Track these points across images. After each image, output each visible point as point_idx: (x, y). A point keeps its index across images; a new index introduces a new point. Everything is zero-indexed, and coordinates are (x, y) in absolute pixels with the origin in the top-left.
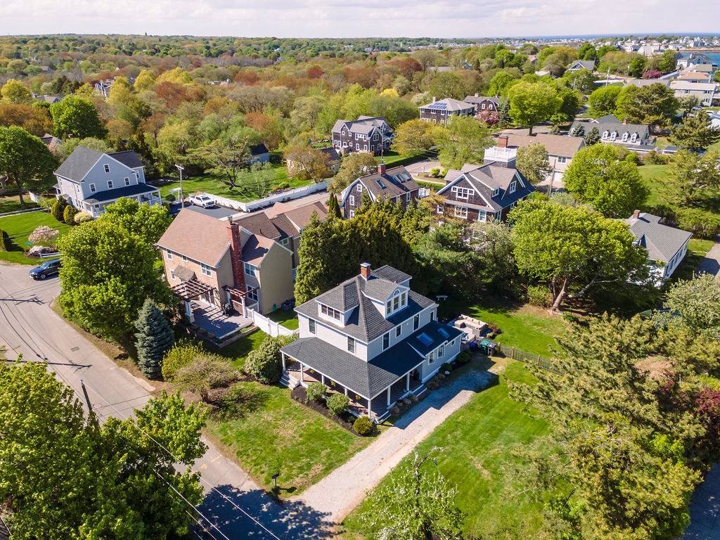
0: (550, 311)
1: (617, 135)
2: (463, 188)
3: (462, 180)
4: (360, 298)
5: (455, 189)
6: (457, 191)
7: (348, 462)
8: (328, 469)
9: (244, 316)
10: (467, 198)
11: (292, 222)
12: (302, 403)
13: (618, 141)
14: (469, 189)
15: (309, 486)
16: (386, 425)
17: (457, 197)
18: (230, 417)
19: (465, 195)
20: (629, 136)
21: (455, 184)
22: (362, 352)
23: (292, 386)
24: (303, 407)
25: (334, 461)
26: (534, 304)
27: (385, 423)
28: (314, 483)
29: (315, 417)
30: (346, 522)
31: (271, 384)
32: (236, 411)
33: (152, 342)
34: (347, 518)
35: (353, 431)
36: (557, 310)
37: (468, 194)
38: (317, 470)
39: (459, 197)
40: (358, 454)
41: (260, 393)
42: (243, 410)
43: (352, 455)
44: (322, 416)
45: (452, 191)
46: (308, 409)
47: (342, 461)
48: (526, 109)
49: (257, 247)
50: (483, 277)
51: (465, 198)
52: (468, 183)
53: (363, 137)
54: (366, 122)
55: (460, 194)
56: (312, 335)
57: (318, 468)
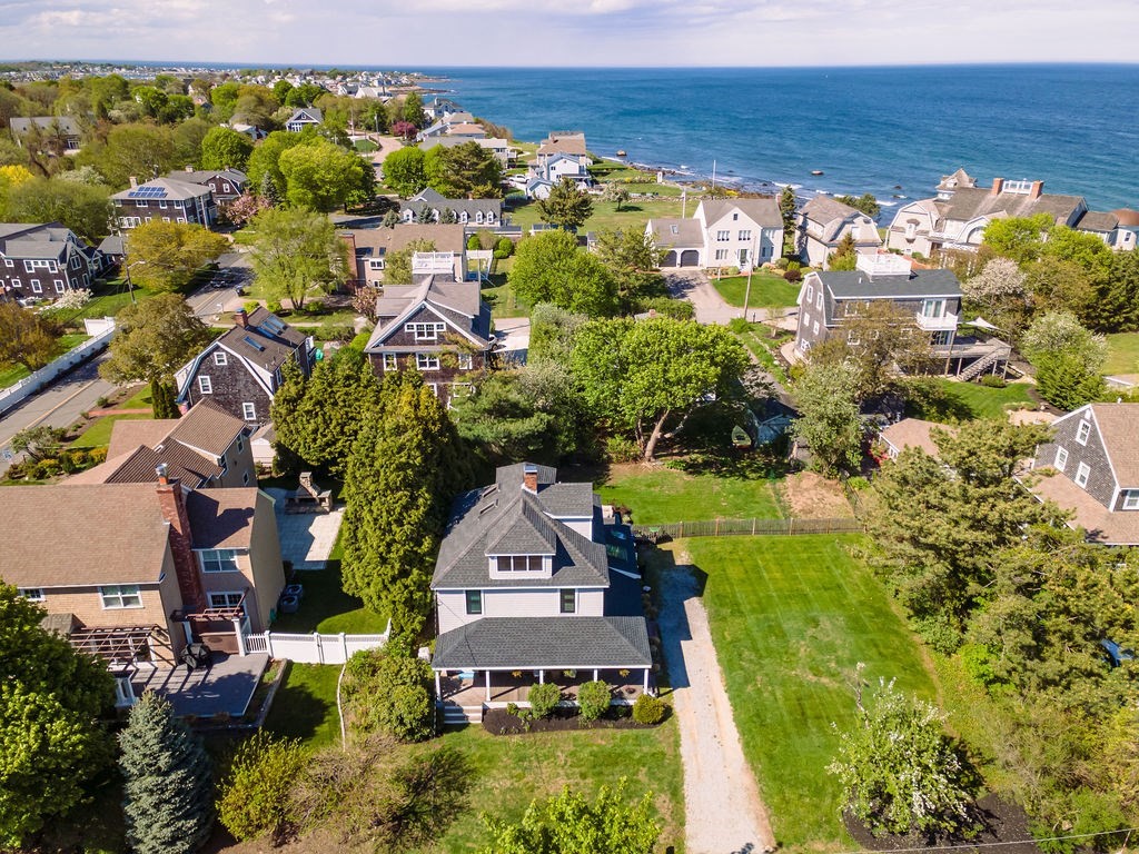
0: (645, 464)
1: (469, 217)
2: (425, 324)
3: (421, 310)
4: (549, 522)
5: (410, 327)
6: (415, 330)
7: (685, 768)
8: (676, 792)
9: (242, 653)
10: (435, 338)
11: (190, 447)
12: (521, 731)
13: (471, 224)
14: (435, 324)
15: (682, 832)
16: (665, 694)
17: (416, 338)
18: (439, 822)
19: (430, 334)
20: (484, 217)
21: (410, 319)
22: (591, 604)
23: (475, 716)
24: (530, 738)
25: (670, 778)
26: (619, 462)
27: (661, 692)
28: (683, 824)
29: (563, 740)
30: (781, 839)
31: (439, 733)
32: (437, 808)
33: (183, 780)
34: (776, 835)
35: (638, 726)
36: (653, 460)
37: (435, 330)
38: (666, 805)
39: (421, 338)
40: (682, 750)
41: (438, 758)
42: (447, 798)
43: (677, 756)
44: (575, 733)
45: (406, 330)
46: (539, 735)
47: (678, 771)
48: (320, 188)
49: (220, 512)
50: (565, 445)
51: (430, 338)
52: (433, 314)
53: (48, 266)
54: (32, 235)
55: (420, 334)
56: (475, 618)
57: (663, 803)
